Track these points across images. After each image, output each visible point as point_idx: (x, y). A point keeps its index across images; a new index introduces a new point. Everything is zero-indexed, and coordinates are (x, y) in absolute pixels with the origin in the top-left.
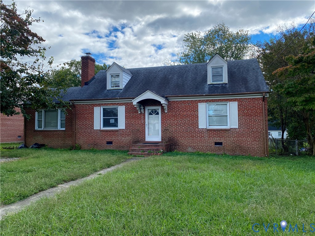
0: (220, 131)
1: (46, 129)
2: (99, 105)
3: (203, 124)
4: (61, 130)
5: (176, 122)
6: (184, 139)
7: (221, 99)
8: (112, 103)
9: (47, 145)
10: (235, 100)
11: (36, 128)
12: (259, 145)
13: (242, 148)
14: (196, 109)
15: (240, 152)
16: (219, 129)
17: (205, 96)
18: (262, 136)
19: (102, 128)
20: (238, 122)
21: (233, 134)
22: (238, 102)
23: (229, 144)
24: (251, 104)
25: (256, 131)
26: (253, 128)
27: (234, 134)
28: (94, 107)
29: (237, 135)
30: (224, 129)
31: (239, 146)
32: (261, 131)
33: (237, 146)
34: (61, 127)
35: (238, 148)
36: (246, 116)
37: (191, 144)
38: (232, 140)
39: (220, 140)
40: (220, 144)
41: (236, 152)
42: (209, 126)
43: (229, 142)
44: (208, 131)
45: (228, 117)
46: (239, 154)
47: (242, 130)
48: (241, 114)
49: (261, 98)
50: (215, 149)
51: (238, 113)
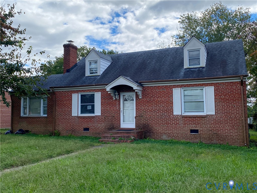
0: (196, 118)
1: (30, 115)
2: (77, 92)
3: (177, 110)
4: (43, 117)
5: (150, 108)
6: (158, 126)
7: (196, 84)
8: (89, 90)
9: (31, 131)
10: (211, 85)
11: (22, 114)
12: (238, 133)
13: (219, 136)
14: (170, 95)
15: (217, 141)
16: (194, 116)
17: (180, 81)
18: (241, 124)
19: (80, 115)
20: (215, 108)
21: (209, 121)
22: (214, 86)
23: (205, 132)
24: (229, 88)
25: (234, 118)
26: (231, 115)
27: (211, 121)
28: (73, 94)
29: (214, 122)
30: (200, 116)
31: (216, 134)
32: (240, 118)
33: (214, 133)
34: (44, 114)
35: (215, 136)
36: (223, 101)
37: (166, 131)
38: (209, 128)
39: (195, 128)
40: (196, 131)
41: (213, 141)
42: (185, 113)
43: (205, 129)
44: (183, 118)
45: (205, 102)
46: (217, 142)
47: (219, 117)
48: (218, 100)
49: (239, 82)
50: (191, 137)
51: (215, 98)
